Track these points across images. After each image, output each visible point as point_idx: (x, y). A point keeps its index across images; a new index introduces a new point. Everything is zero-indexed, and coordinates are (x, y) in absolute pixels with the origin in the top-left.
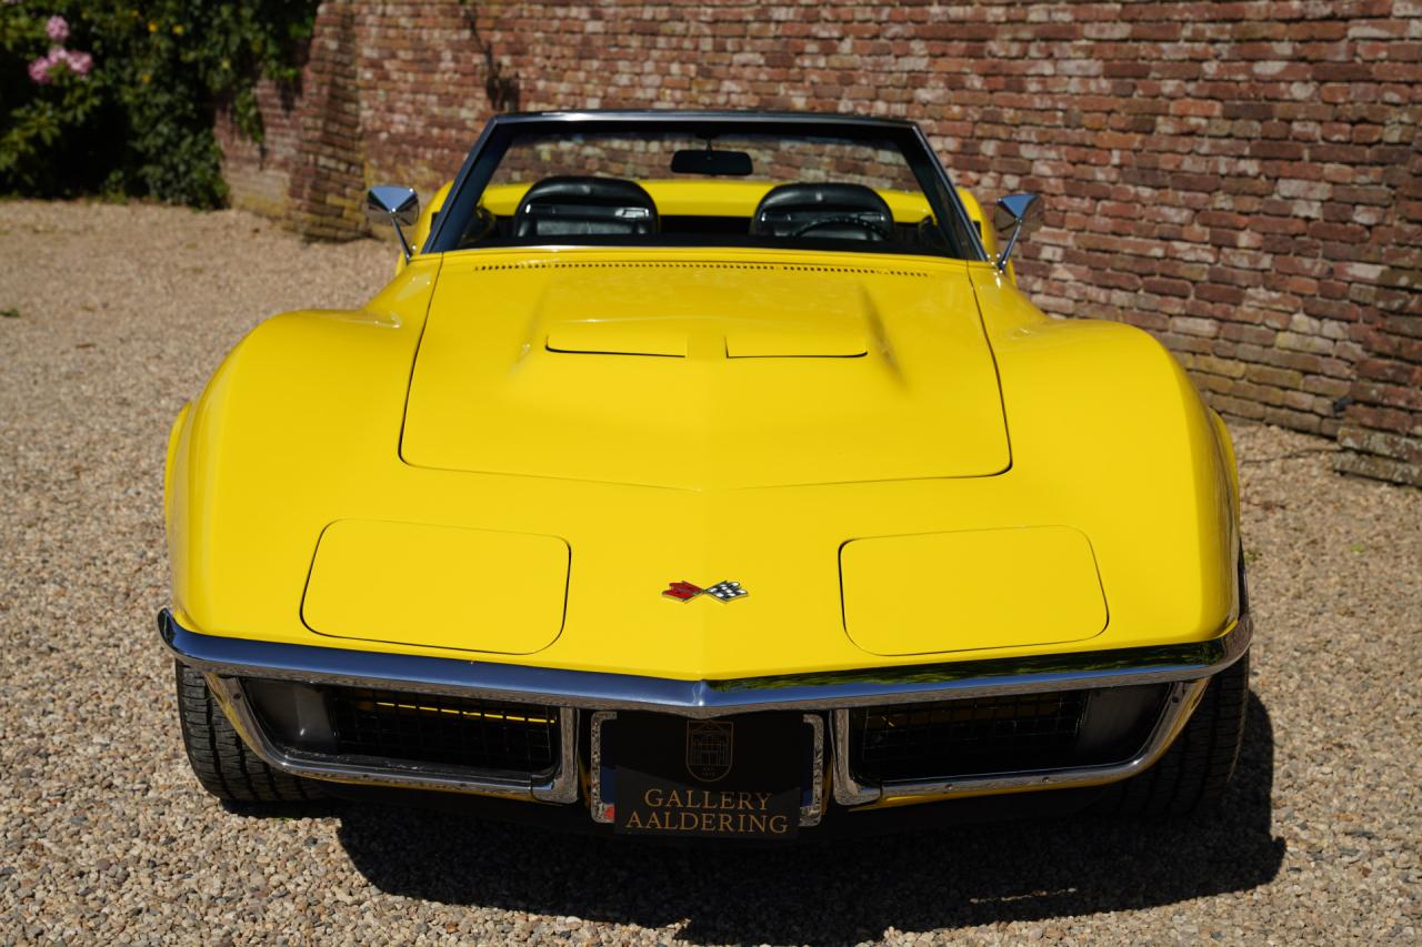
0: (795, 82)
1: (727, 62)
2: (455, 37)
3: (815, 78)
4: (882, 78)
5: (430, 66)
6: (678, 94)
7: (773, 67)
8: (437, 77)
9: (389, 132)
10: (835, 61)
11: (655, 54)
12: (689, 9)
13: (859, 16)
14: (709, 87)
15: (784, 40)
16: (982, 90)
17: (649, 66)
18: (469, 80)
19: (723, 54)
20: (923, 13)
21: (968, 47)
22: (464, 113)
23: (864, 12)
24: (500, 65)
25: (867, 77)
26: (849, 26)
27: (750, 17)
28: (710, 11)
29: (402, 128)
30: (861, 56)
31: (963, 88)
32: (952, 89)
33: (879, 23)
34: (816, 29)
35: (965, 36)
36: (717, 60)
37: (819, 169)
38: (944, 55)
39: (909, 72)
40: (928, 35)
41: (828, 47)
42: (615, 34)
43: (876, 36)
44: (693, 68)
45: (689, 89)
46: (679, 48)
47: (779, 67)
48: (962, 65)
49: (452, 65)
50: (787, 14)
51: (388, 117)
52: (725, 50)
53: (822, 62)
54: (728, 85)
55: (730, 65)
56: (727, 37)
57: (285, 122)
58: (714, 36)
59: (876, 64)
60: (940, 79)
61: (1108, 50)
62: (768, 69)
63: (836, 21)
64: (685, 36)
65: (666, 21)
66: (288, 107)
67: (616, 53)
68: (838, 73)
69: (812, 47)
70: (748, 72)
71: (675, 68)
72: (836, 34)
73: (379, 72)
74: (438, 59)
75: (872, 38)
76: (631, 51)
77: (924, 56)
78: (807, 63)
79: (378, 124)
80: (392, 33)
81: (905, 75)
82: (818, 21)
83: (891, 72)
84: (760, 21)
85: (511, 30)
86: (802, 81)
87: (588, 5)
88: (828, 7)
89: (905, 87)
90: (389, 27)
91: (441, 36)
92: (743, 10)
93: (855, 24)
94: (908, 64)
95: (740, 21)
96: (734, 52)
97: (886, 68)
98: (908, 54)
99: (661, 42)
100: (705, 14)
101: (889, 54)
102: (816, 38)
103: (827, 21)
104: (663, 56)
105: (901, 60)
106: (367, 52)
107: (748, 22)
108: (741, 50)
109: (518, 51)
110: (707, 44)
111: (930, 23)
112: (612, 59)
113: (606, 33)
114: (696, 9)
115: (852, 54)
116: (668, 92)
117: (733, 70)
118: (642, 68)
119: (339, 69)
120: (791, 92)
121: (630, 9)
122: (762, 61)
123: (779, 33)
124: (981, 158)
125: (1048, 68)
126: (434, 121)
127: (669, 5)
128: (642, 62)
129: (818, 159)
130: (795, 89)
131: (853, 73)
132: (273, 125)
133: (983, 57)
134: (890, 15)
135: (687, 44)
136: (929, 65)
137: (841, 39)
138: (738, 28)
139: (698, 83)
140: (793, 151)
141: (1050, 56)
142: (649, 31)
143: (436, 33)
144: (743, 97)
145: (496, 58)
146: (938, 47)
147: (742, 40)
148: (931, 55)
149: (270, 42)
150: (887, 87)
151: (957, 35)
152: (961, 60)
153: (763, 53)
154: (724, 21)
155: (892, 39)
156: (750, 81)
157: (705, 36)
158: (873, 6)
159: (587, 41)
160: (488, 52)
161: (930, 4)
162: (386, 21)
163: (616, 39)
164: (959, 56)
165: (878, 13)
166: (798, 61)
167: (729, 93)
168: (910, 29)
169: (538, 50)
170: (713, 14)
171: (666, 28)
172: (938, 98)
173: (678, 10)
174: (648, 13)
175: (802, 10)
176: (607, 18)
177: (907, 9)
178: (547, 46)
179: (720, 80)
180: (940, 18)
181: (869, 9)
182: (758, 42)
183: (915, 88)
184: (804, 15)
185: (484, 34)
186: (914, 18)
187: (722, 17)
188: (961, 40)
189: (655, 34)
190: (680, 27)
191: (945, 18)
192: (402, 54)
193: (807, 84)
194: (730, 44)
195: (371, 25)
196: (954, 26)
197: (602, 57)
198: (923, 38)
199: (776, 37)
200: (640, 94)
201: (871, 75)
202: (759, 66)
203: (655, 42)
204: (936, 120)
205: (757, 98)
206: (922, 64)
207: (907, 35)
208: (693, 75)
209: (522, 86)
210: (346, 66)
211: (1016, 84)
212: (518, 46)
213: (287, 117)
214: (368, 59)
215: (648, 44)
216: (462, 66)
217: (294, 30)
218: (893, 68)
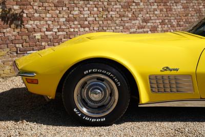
11: (88, 6)
54: (111, 13)
61: (184, 5)
69: (134, 4)
94: (153, 7)
125: (176, 7)
141: (176, 6)
206: (156, 7)
209: (25, 15)
211: (171, 10)
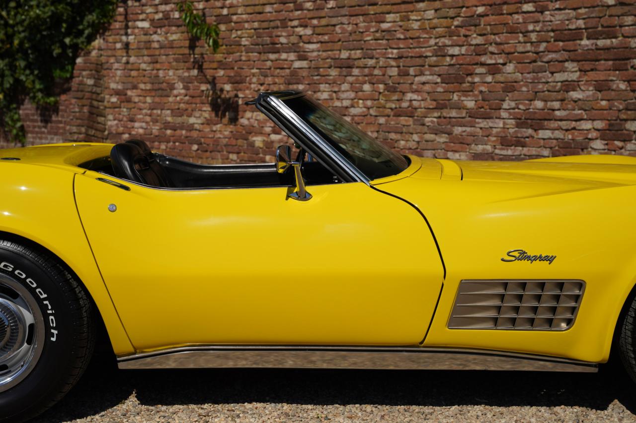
0: (465, 92)
1: (409, 82)
2: (186, 74)
3: (483, 89)
4: (540, 86)
5: (165, 93)
6: (369, 103)
7: (447, 84)
8: (171, 99)
9: (130, 134)
10: (499, 77)
12: (378, 51)
13: (520, 48)
14: (395, 97)
15: (458, 66)
16: (626, 90)
17: (345, 87)
18: (198, 100)
19: (407, 77)
20: (575, 45)
21: (613, 64)
22: (192, 120)
23: (524, 47)
24: (222, 90)
25: (527, 86)
26: (510, 56)
27: (429, 54)
28: (395, 51)
29: (141, 131)
30: (522, 74)
31: (609, 89)
32: (600, 91)
33: (537, 53)
34: (483, 59)
35: (612, 57)
36: (402, 81)
37: (486, 144)
38: (592, 70)
39: (562, 82)
40: (580, 58)
41: (494, 69)
42: (318, 68)
43: (535, 61)
44: (381, 87)
45: (378, 100)
46: (371, 75)
47: (453, 83)
48: (609, 76)
49: (183, 91)
50: (460, 50)
51: (130, 124)
52: (408, 75)
53: (489, 79)
55: (412, 83)
56: (409, 67)
57: (43, 129)
58: (398, 67)
59: (534, 78)
60: (590, 85)
62: (444, 85)
63: (500, 54)
64: (375, 67)
65: (360, 59)
66: (46, 120)
67: (317, 80)
68: (502, 85)
70: (427, 88)
71: (367, 87)
72: (501, 61)
73: (123, 97)
74: (172, 87)
75: (530, 63)
76: (331, 77)
77: (576, 71)
78: (477, 79)
79: (121, 129)
80: (134, 73)
81: (559, 84)
82: (486, 54)
83: (547, 82)
84: (436, 56)
85: (233, 69)
86: (472, 91)
87: (295, 52)
88: (493, 45)
89: (559, 91)
90: (132, 70)
91: (174, 75)
92: (424, 49)
93: (516, 54)
95: (420, 57)
96: (415, 76)
97: (544, 80)
98: (563, 70)
99: (356, 71)
100: (392, 53)
101: (545, 72)
102: (483, 64)
103: (492, 53)
104: (357, 80)
105: (555, 74)
106: (113, 86)
107: (426, 57)
108: (422, 74)
109: (237, 81)
110: (394, 72)
111: (580, 51)
112: (315, 83)
113: (310, 68)
114: (384, 51)
115: (514, 73)
116: (361, 101)
117: (414, 87)
118: (340, 88)
119: (94, 96)
120: (463, 98)
121: (330, 53)
122: (439, 80)
123: (452, 62)
124: (625, 132)
126: (167, 126)
127: (362, 49)
128: (340, 84)
129: (486, 138)
130: (466, 96)
131: (515, 84)
132: (32, 132)
133: (627, 70)
134: (546, 48)
135: (376, 72)
136: (580, 77)
137: (504, 64)
138: (419, 61)
139: (385, 96)
140: (464, 134)
142: (346, 66)
143: (171, 73)
144: (422, 102)
145: (219, 86)
146: (587, 66)
147: (422, 68)
148: (580, 70)
149: (37, 82)
150: (544, 92)
151: (602, 57)
152: (609, 72)
153: (439, 75)
154: (407, 57)
155: (548, 62)
156: (428, 93)
157: (392, 67)
158: (532, 43)
159: (294, 73)
160: (213, 82)
161: (581, 39)
162: (129, 66)
163: (319, 71)
164: (606, 70)
165: (538, 46)
166: (469, 79)
167: (411, 101)
168: (566, 55)
169: (254, 80)
170: (398, 53)
171: (361, 63)
172: (587, 97)
173: (369, 52)
174: (344, 55)
175: (473, 47)
176: (310, 59)
177: (561, 44)
178: (262, 78)
179: (404, 93)
180: (590, 47)
181: (529, 44)
182: (436, 69)
183: (567, 92)
184: (474, 50)
185: (209, 73)
186: (567, 48)
187: (405, 55)
188: (606, 60)
189: (350, 67)
190: (371, 62)
191: (594, 47)
192: (142, 86)
193: (476, 92)
194: (412, 71)
195: (117, 69)
196: (602, 51)
197: (307, 82)
198: (573, 61)
199: (450, 65)
200: (338, 104)
201: (530, 85)
202: (437, 83)
203: (351, 72)
204: (585, 110)
205: (435, 103)
207: (561, 59)
208: (381, 91)
210: (98, 94)
212: (238, 78)
213: (45, 127)
214: (113, 89)
215: (345, 73)
216: (191, 92)
217: (57, 73)
218: (550, 80)
